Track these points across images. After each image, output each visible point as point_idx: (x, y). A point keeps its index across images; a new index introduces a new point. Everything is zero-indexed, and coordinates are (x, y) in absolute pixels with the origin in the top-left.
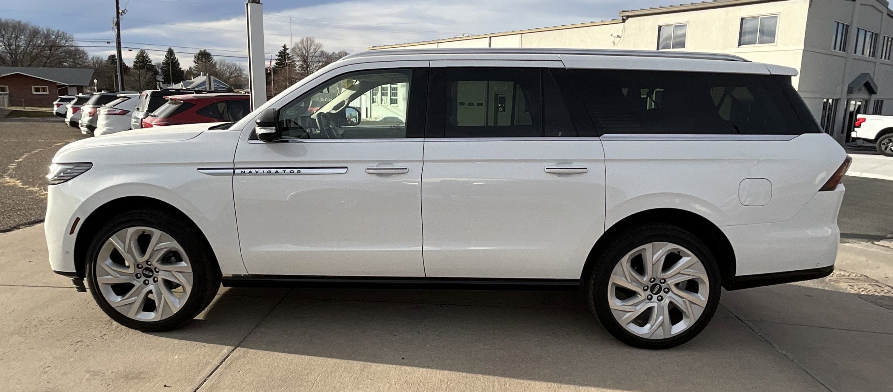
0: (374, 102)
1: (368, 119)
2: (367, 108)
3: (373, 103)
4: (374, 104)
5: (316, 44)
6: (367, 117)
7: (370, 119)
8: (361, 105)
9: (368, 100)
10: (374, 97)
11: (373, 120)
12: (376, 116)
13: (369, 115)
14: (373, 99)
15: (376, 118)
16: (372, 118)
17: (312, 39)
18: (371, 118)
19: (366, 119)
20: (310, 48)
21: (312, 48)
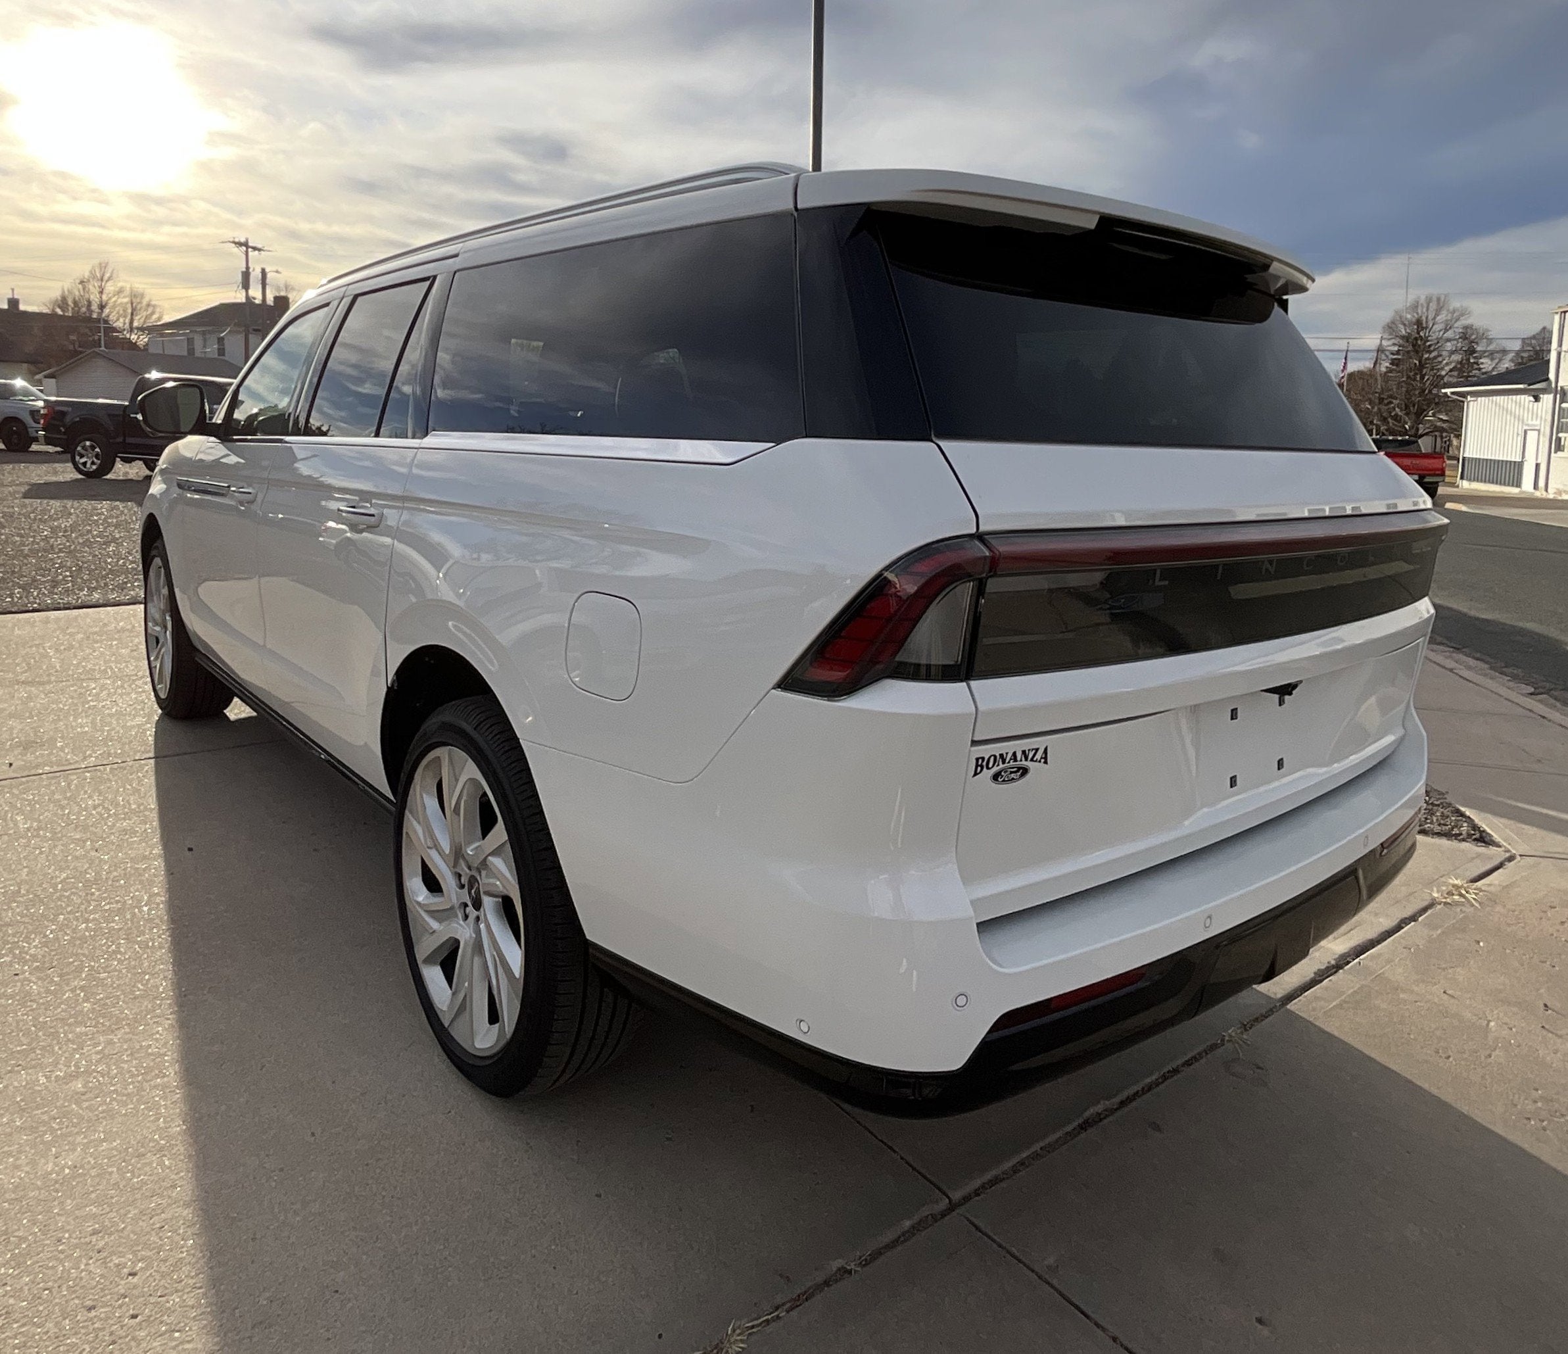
0: (1559, 447)
1: (1538, 494)
2: (1538, 466)
3: (1555, 452)
4: (1560, 454)
5: (1451, 308)
6: (1536, 487)
7: (1544, 493)
8: (1523, 457)
9: (1544, 442)
10: (1560, 435)
11: (1551, 496)
12: (1561, 487)
13: (1542, 483)
14: (1559, 440)
15: (1559, 492)
16: (1549, 490)
17: (1442, 299)
18: (1546, 490)
19: (1533, 493)
20: (1435, 318)
21: (1442, 317)
